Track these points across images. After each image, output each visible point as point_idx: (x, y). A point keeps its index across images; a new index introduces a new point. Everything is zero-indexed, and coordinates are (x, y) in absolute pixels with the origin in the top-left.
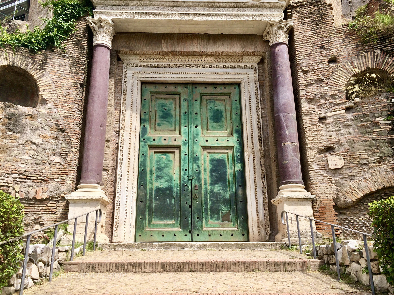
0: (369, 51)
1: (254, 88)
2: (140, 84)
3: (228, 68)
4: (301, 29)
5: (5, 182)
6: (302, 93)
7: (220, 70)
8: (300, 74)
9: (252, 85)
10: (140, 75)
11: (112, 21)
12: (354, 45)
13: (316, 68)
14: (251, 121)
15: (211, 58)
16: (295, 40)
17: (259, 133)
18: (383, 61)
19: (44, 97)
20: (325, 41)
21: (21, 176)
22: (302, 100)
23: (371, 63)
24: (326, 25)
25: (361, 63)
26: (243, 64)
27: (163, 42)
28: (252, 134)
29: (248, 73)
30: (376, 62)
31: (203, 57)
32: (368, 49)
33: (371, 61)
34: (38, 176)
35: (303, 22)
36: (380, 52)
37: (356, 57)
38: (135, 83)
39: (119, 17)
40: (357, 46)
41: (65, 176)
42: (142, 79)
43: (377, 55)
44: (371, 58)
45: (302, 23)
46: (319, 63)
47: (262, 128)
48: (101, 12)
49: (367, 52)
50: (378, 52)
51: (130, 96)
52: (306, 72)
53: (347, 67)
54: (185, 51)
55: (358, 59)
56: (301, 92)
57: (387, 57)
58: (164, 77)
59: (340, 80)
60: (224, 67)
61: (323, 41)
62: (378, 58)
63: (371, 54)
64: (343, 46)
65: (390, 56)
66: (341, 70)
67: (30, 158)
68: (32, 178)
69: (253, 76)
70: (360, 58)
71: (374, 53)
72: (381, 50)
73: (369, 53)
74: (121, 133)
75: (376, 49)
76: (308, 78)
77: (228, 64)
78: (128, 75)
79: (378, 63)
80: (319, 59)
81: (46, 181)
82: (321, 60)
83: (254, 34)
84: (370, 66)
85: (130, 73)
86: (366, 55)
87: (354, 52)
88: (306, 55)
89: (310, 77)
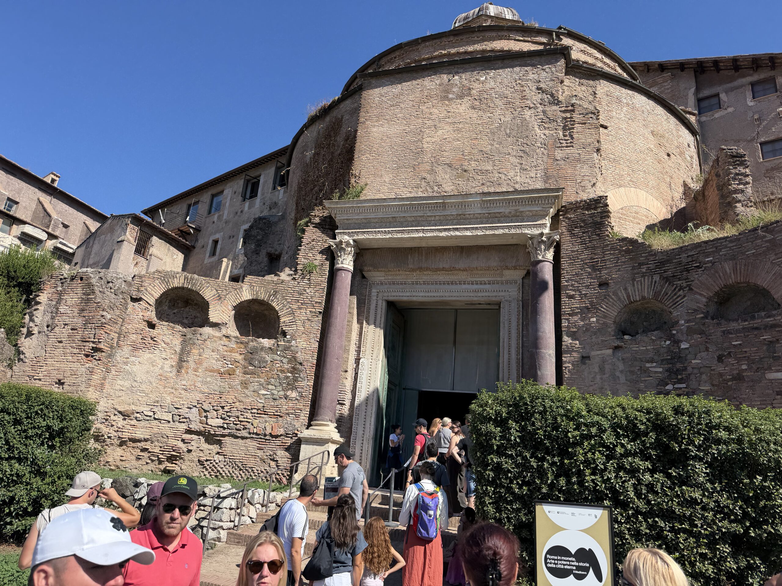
0: (646, 276)
1: (516, 310)
2: (384, 304)
3: (485, 284)
4: (570, 241)
5: (245, 417)
6: (564, 324)
7: (475, 287)
8: (564, 299)
9: (514, 305)
10: (386, 294)
11: (354, 241)
12: (630, 267)
13: (584, 292)
14: (509, 351)
15: (465, 273)
16: (562, 255)
17: (517, 366)
18: (661, 290)
19: (284, 329)
20: (597, 258)
21: (259, 412)
22: (563, 333)
23: (648, 291)
24: (600, 239)
25: (636, 290)
26: (503, 279)
27: (409, 257)
28: (509, 367)
29: (510, 290)
30: (653, 290)
31: (456, 272)
32: (646, 273)
33: (648, 288)
34: (274, 411)
35: (573, 232)
36: (658, 279)
37: (631, 282)
38: (380, 302)
39: (361, 237)
40: (633, 268)
41: (300, 411)
42: (386, 298)
43: (655, 282)
44: (648, 285)
45: (572, 235)
46: (587, 287)
47: (521, 361)
48: (343, 232)
49: (643, 276)
50: (656, 278)
51: (374, 319)
52: (571, 297)
53: (620, 294)
54: (433, 267)
55: (634, 285)
56: (563, 322)
57: (666, 286)
58: (411, 296)
59: (610, 310)
60: (481, 284)
61: (594, 259)
62: (656, 285)
63: (648, 279)
64: (617, 266)
65: (669, 284)
66: (612, 298)
67: (268, 393)
68: (269, 413)
69: (516, 293)
70: (636, 284)
71: (652, 278)
72: (661, 276)
73: (646, 277)
74: (361, 361)
75: (655, 274)
76: (573, 305)
77: (485, 279)
78: (373, 294)
79: (655, 292)
80: (588, 281)
81: (281, 417)
82: (590, 283)
83: (517, 245)
84: (646, 295)
85: (374, 291)
86: (643, 280)
87: (629, 276)
88: (573, 275)
89: (576, 304)
